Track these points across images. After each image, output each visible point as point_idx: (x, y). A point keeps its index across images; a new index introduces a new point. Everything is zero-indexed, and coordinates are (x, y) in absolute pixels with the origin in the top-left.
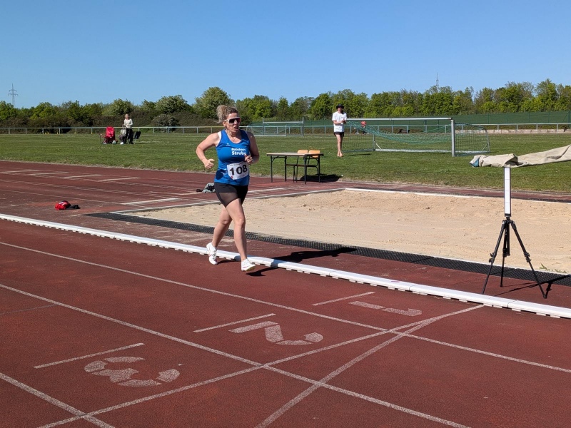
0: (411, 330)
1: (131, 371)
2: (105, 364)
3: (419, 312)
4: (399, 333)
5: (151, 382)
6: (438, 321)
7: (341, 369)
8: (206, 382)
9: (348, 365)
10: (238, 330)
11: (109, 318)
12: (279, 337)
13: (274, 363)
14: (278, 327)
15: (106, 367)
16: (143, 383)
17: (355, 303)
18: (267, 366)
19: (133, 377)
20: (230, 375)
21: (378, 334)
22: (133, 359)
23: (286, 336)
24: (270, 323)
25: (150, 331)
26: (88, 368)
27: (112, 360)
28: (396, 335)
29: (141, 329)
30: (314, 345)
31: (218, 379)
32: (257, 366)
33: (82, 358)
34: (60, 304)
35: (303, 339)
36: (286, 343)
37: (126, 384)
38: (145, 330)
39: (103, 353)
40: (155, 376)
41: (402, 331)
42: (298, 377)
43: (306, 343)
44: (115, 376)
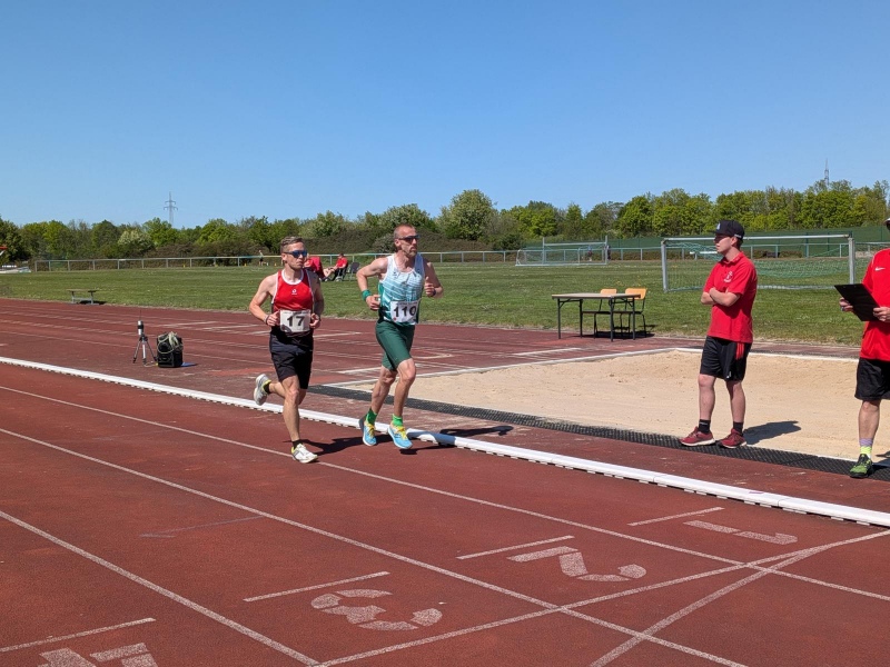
0: (780, 565)
1: (374, 609)
2: (339, 598)
3: (793, 539)
4: (761, 568)
5: (403, 625)
6: (822, 553)
7: (674, 618)
8: (480, 628)
9: (683, 612)
10: (520, 558)
11: (337, 537)
12: (581, 570)
13: (575, 605)
14: (579, 555)
15: (341, 603)
16: (392, 626)
17: (693, 523)
18: (565, 609)
19: (379, 617)
20: (513, 620)
21: (728, 569)
22: (375, 593)
23: (590, 568)
24: (566, 549)
25: (395, 556)
26: (316, 603)
27: (348, 593)
28: (757, 571)
29: (384, 552)
30: (634, 582)
31: (496, 624)
32: (551, 608)
33: (306, 589)
34: (268, 515)
35: (617, 573)
36: (592, 577)
37: (370, 626)
38: (389, 554)
39: (334, 584)
40: (408, 617)
41: (767, 565)
42: (612, 626)
43: (620, 579)
44: (354, 615)
